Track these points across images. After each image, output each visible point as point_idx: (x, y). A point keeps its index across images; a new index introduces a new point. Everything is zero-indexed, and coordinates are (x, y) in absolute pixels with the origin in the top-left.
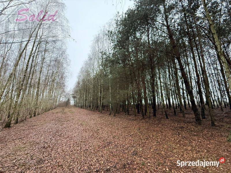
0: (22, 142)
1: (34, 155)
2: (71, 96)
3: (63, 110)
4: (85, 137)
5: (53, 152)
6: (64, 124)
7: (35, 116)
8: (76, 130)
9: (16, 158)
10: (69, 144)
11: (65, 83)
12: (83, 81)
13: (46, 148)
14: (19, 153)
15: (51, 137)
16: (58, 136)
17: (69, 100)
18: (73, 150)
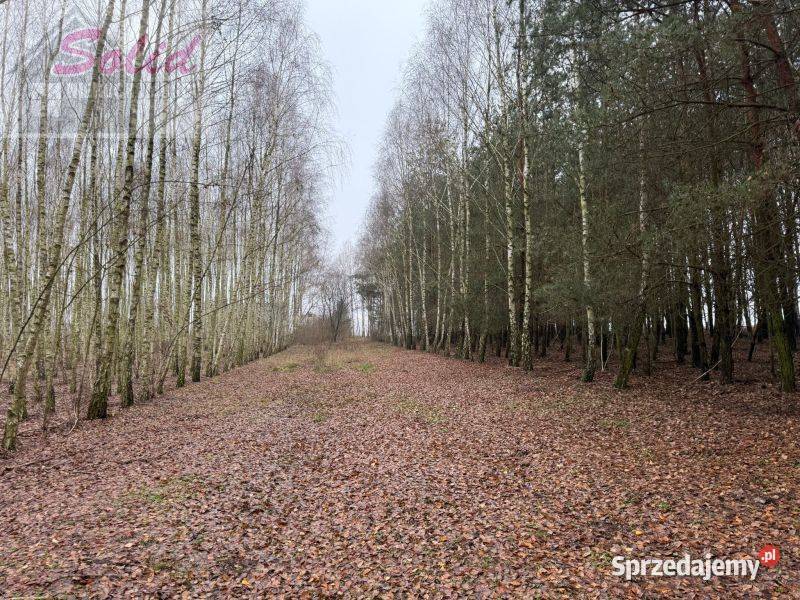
0: (155, 475)
1: (204, 531)
2: (352, 286)
3: (321, 355)
4: (449, 482)
5: (290, 532)
6: (331, 416)
7: (197, 379)
8: (395, 446)
9: (133, 535)
10: (363, 504)
11: (318, 216)
12: (411, 189)
13: (257, 511)
14: (145, 515)
15: (273, 467)
16: (306, 464)
17: (342, 308)
18: (391, 538)
